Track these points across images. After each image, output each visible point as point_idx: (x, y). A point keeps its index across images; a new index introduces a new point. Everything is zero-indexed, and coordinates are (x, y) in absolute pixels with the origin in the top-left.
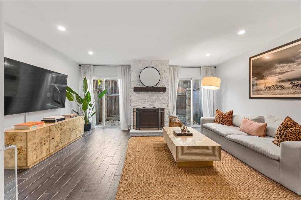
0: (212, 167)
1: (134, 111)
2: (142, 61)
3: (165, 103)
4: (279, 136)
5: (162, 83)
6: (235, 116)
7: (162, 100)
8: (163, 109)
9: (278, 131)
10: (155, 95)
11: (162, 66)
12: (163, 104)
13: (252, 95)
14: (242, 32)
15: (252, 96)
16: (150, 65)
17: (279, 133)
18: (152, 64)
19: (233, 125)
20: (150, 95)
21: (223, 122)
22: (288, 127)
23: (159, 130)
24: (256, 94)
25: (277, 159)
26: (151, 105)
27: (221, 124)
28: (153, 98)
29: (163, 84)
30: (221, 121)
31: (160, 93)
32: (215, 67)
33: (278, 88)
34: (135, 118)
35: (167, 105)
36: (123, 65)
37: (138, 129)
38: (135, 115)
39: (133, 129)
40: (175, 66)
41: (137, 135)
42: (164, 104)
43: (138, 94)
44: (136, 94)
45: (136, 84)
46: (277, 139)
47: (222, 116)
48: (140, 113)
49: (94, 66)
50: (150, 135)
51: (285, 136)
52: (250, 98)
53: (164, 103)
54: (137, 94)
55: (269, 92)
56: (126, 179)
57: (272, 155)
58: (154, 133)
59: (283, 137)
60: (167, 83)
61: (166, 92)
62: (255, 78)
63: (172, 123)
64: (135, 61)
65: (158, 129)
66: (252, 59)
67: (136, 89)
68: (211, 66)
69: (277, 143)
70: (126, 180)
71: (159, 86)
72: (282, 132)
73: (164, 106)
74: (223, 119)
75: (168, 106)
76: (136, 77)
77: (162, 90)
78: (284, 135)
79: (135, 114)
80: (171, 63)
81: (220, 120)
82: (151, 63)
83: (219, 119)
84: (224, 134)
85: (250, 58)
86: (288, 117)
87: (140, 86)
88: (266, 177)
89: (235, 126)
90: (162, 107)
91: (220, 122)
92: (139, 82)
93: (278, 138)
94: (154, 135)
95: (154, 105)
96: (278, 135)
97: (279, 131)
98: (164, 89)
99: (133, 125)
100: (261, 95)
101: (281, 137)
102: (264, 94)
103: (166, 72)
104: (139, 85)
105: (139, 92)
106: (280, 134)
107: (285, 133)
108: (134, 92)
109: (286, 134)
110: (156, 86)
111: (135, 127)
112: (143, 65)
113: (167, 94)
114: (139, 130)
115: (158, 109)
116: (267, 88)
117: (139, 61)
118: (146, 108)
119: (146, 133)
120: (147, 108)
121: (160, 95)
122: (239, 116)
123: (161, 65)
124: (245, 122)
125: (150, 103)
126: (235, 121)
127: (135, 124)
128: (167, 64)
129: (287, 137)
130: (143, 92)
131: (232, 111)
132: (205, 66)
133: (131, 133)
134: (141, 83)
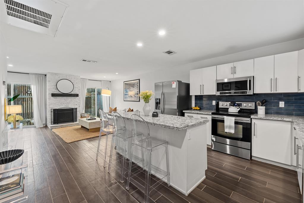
1: (51, 111)
2: (58, 74)
3: (77, 104)
7: (75, 103)
8: (76, 109)
10: (69, 99)
11: (75, 80)
18: (66, 77)
20: (66, 99)
23: (73, 122)
26: (66, 106)
28: (68, 101)
29: (75, 92)
31: (74, 97)
32: (110, 82)
33: (131, 97)
34: (52, 116)
36: (37, 74)
39: (51, 124)
40: (84, 79)
44: (53, 99)
45: (53, 91)
48: (59, 112)
54: (54, 98)
60: (79, 91)
61: (78, 97)
64: (52, 74)
67: (53, 95)
68: (108, 81)
71: (72, 93)
75: (79, 106)
76: (53, 86)
79: (52, 113)
85: (124, 82)
90: (76, 107)
92: (55, 90)
94: (71, 126)
98: (77, 95)
99: (51, 122)
102: (128, 99)
104: (56, 92)
105: (56, 97)
108: (52, 97)
110: (70, 93)
111: (53, 123)
112: (59, 77)
114: (58, 124)
115: (73, 109)
117: (56, 74)
119: (64, 125)
120: (63, 108)
121: (73, 99)
125: (66, 105)
127: (52, 121)
128: (79, 79)
130: (59, 97)
131: (116, 107)
132: (104, 81)
133: (51, 127)
134: (58, 90)
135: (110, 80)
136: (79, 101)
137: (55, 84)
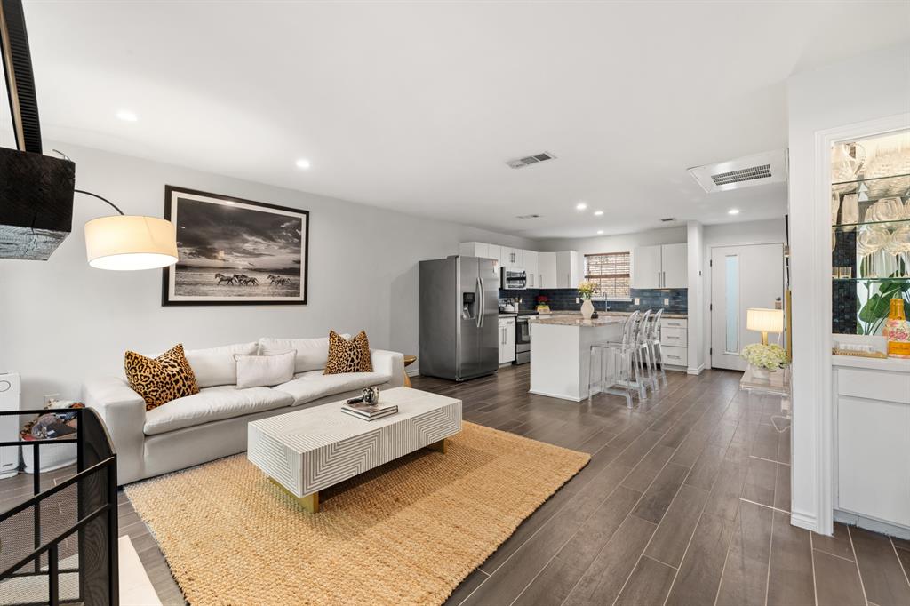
13: (175, 295)
15: (172, 298)
33: (247, 282)
52: (167, 303)
66: (175, 194)
85: (169, 189)
116: (222, 280)
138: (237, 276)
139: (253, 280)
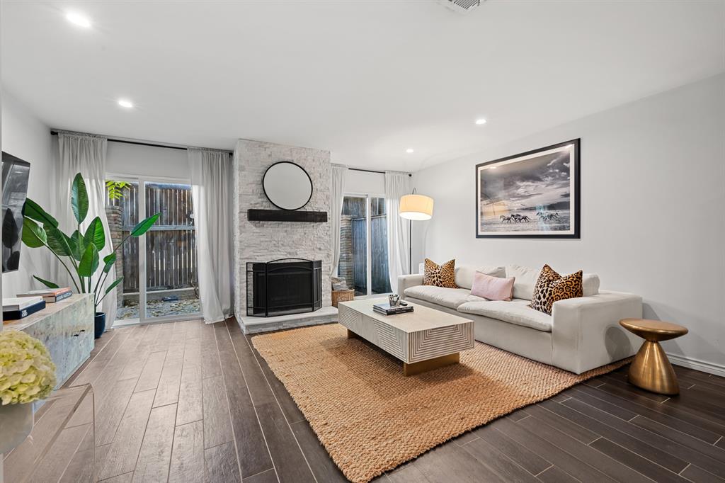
0: (457, 363)
1: (247, 271)
2: (267, 146)
3: (322, 248)
4: (542, 296)
5: (316, 203)
6: (458, 269)
7: (316, 242)
8: (320, 263)
9: (539, 288)
10: (299, 231)
11: (314, 163)
12: (318, 251)
13: (481, 231)
14: (481, 121)
15: (480, 233)
16: (288, 159)
17: (540, 290)
18: (292, 155)
19: (457, 287)
20: (289, 229)
21: (441, 282)
22: (550, 281)
23: (313, 311)
24: (487, 230)
25: (548, 329)
26: (290, 253)
27: (437, 285)
28: (296, 237)
29: (317, 206)
30: (437, 280)
31: (313, 224)
32: (410, 175)
33: (520, 220)
34: (251, 287)
35: (326, 252)
36: (207, 149)
37: (264, 314)
38: (251, 281)
39: (248, 315)
40: (336, 165)
41: (264, 330)
42: (322, 252)
43: (259, 227)
44: (254, 228)
45: (253, 202)
46: (538, 300)
47: (437, 271)
48: (270, 274)
49: (108, 140)
50: (295, 326)
51: (550, 295)
52: (478, 236)
53: (320, 249)
54: (256, 226)
55: (507, 226)
56: (324, 422)
57: (541, 324)
58: (305, 318)
59: (547, 295)
60: (327, 203)
61: (325, 223)
62: (485, 202)
63: (337, 293)
64: (250, 142)
65: (311, 309)
66: (480, 169)
67: (255, 216)
69: (537, 306)
70: (326, 424)
71: (308, 209)
72: (545, 288)
73: (321, 255)
74: (440, 277)
75: (328, 256)
76: (252, 183)
77: (319, 219)
78: (549, 292)
79: (251, 278)
80: (334, 158)
81: (435, 279)
82: (291, 152)
83: (434, 277)
84: (453, 303)
85: (477, 166)
86: (546, 266)
87: (262, 208)
88: (532, 360)
89: (459, 288)
90: (317, 259)
91: (434, 282)
92: (259, 198)
93: (539, 298)
95: (297, 254)
96: (540, 293)
97: (541, 287)
98: (322, 217)
99: (245, 307)
100: (495, 231)
101: (544, 297)
102: (499, 230)
103: (324, 177)
104: (263, 205)
105: (261, 222)
106: (542, 292)
107: (549, 289)
108: (248, 222)
109: (550, 291)
110: (302, 210)
111: (251, 311)
112: (270, 156)
113: (327, 228)
114: (267, 316)
115: (311, 263)
116: (504, 220)
117: (261, 144)
118: (279, 262)
119: (285, 321)
120: (282, 262)
121: (311, 229)
122: (466, 270)
123: (314, 160)
124: (479, 279)
125: (289, 250)
126: (459, 279)
127: (251, 304)
128: (327, 160)
129: (553, 296)
130: (270, 222)
131: (454, 261)
132: (393, 171)
133: (248, 327)
134: (266, 199)
135: (410, 171)
136: (327, 238)
137: (259, 179)
138: (513, 216)
139: (525, 218)
